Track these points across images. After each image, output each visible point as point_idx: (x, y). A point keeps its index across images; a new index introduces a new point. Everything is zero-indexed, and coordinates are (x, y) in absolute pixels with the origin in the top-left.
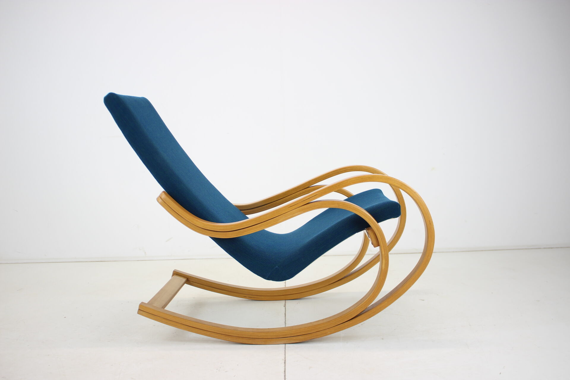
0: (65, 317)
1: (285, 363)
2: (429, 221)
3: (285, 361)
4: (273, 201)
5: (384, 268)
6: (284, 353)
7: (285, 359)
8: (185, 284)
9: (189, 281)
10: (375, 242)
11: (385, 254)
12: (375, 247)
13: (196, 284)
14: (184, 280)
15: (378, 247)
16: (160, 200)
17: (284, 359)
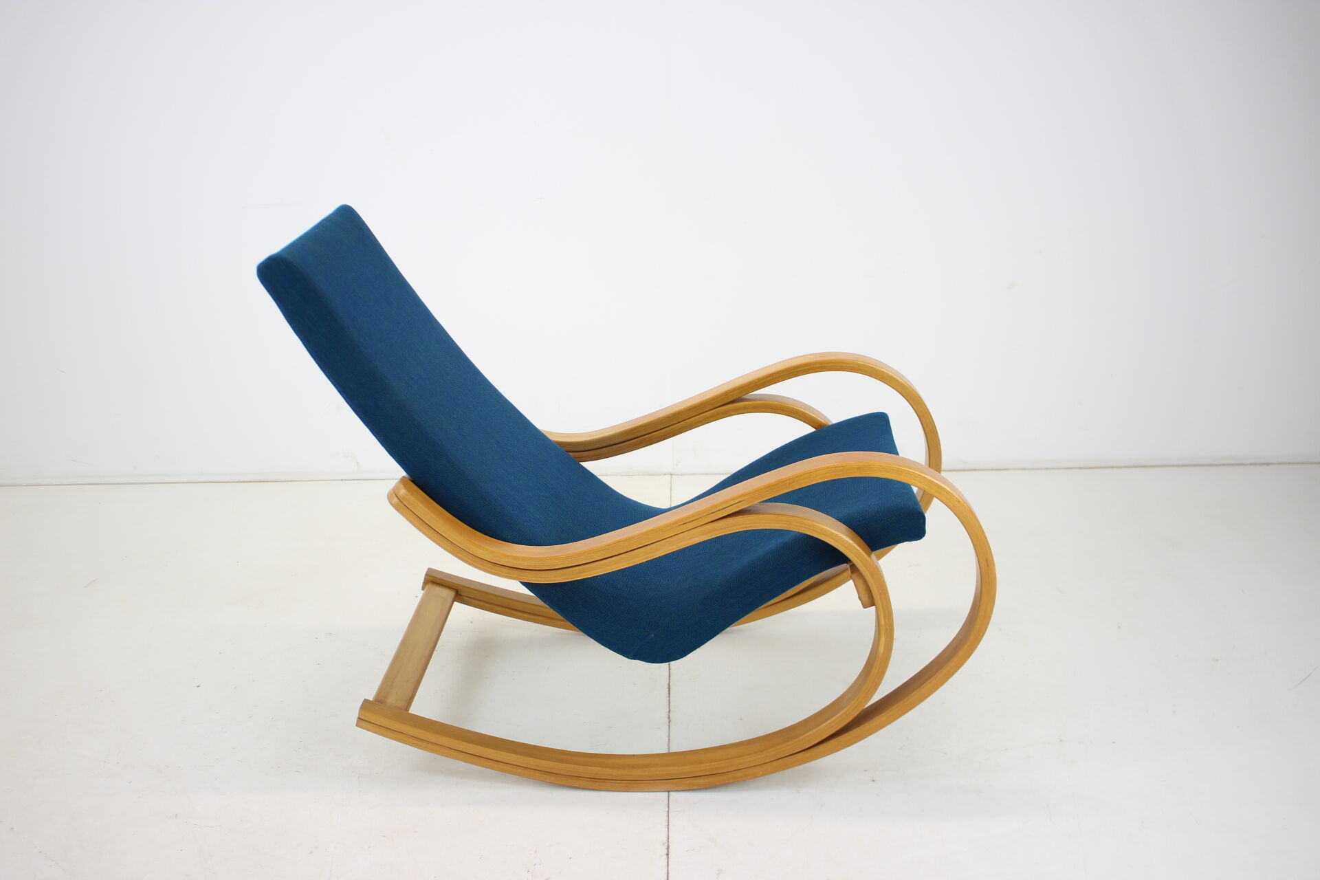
0: (198, 686)
1: (668, 854)
2: (987, 560)
3: (668, 848)
4: (644, 433)
5: (884, 653)
6: (667, 824)
7: (668, 842)
8: (455, 603)
9: (460, 595)
10: (866, 598)
11: (885, 625)
12: (865, 607)
13: (476, 602)
14: (451, 594)
15: (874, 607)
16: (396, 500)
17: (665, 841)
